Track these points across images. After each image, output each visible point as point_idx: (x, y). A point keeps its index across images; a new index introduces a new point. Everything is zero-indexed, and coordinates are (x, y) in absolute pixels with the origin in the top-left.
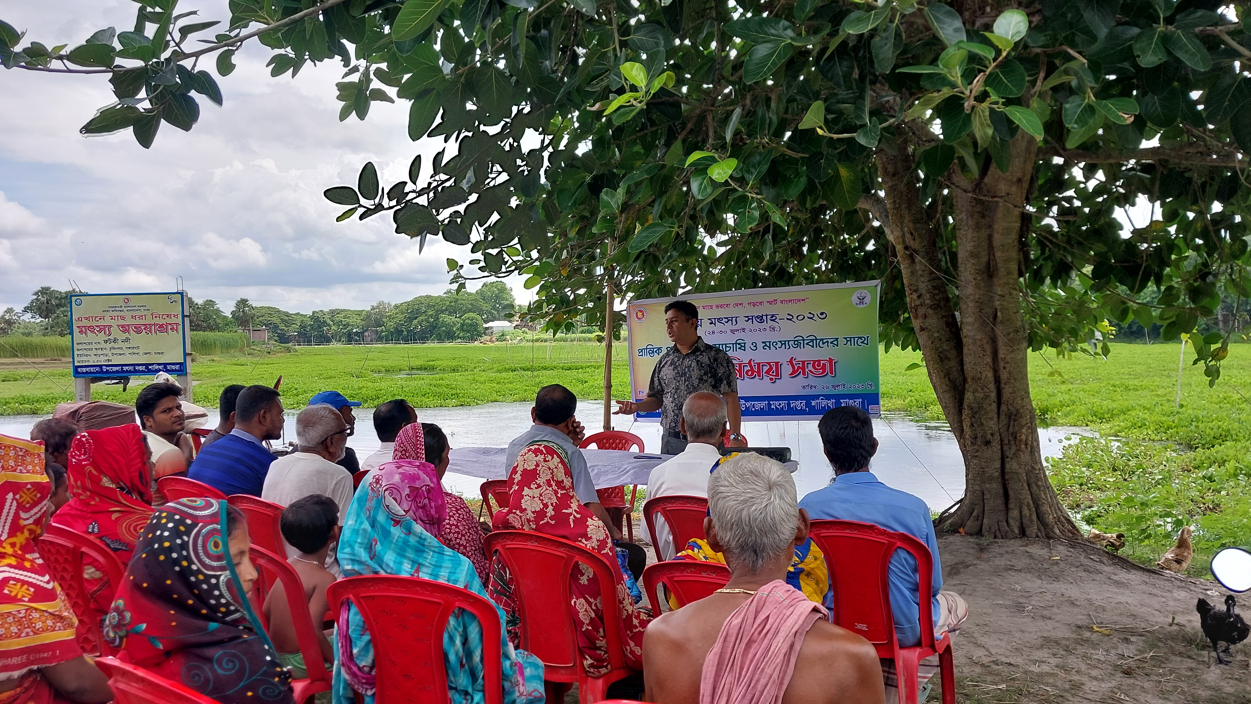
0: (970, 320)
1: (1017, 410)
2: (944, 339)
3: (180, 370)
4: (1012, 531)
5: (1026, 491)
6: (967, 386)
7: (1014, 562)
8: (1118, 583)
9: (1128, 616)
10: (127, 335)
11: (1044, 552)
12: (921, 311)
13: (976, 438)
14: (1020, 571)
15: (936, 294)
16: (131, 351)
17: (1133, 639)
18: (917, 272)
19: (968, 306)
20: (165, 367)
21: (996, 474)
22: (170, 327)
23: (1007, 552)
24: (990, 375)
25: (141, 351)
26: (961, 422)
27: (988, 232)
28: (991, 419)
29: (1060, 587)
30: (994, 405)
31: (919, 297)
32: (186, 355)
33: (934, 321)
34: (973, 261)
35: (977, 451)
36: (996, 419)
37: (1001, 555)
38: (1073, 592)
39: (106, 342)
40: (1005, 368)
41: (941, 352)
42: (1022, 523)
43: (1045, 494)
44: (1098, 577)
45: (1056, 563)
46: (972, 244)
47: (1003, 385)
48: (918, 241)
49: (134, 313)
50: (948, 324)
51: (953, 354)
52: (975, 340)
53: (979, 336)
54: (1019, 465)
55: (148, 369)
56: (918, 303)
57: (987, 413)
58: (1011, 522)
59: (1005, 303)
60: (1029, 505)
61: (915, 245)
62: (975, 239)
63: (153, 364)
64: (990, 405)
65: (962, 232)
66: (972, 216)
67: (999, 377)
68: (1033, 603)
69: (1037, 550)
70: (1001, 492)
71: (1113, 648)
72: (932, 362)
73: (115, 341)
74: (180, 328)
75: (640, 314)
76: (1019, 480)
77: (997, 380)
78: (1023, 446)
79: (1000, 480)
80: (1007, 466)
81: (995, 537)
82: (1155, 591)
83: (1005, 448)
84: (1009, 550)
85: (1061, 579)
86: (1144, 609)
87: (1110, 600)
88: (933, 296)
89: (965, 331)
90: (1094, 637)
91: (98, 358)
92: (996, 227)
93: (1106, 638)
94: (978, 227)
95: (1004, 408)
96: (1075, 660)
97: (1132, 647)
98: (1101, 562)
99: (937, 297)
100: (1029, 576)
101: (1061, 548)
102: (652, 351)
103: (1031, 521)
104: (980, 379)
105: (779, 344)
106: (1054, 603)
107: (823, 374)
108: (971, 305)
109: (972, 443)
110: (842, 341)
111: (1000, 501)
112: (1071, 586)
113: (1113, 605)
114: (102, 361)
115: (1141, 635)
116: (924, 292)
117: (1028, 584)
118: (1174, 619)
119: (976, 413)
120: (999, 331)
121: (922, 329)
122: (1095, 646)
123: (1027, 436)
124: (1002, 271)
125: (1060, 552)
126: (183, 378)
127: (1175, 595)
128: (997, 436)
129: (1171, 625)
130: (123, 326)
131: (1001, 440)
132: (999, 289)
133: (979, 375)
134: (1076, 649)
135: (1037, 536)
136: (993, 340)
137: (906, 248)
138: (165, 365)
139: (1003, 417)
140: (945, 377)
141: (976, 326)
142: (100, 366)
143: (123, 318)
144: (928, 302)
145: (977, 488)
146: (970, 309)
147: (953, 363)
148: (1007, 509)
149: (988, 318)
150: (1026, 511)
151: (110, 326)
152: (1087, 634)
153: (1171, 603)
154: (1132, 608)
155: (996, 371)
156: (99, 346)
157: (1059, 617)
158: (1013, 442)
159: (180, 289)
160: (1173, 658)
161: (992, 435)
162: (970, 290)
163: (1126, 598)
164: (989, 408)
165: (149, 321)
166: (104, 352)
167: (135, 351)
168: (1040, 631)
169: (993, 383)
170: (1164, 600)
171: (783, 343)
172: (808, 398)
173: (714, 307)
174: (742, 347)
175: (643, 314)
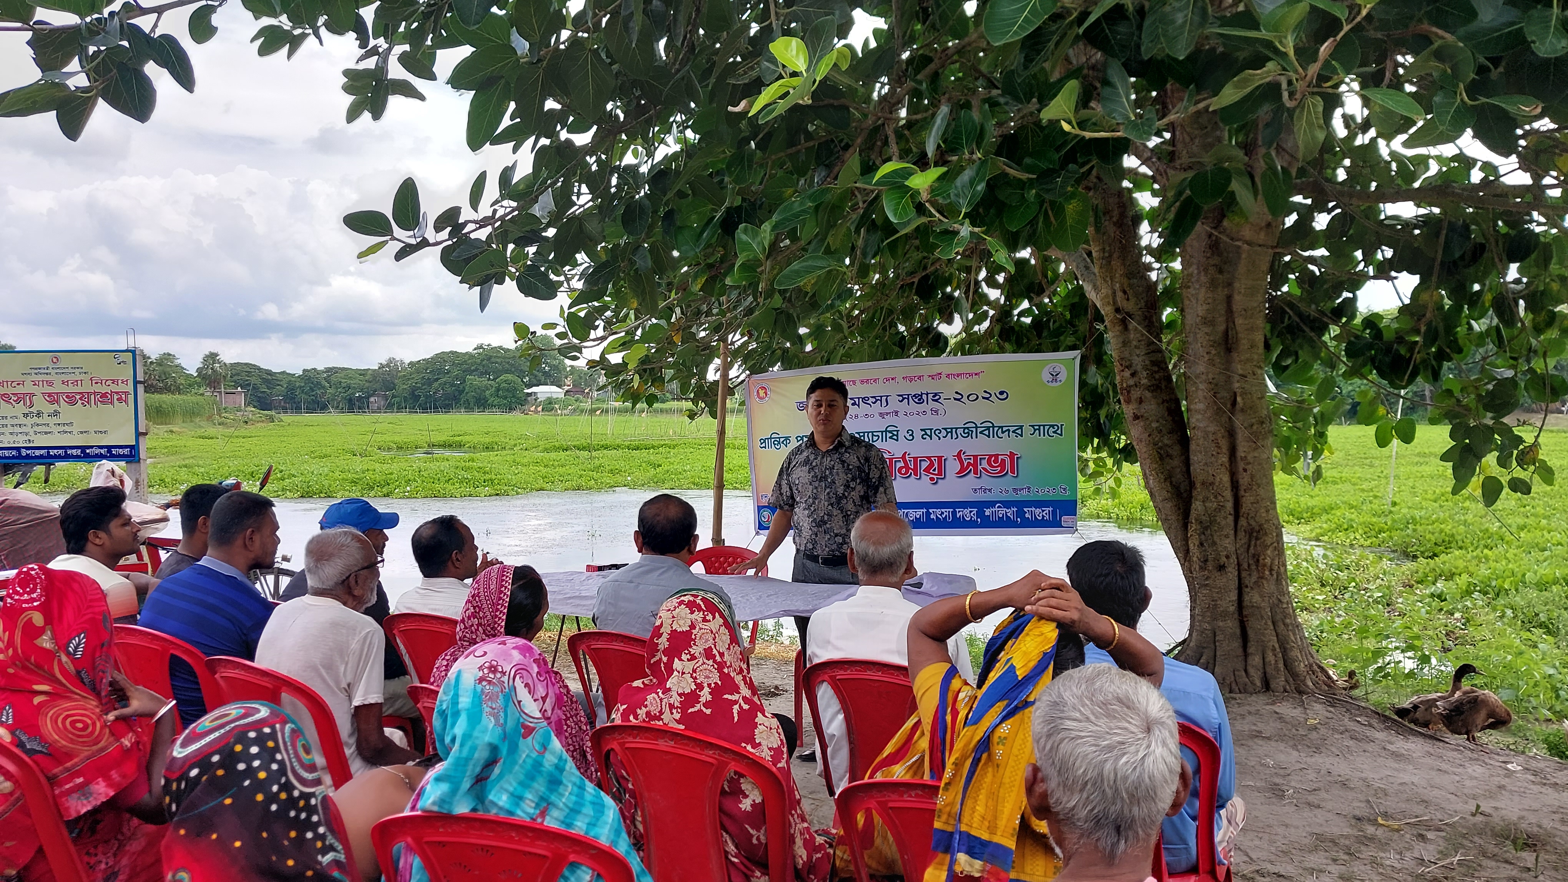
0: (1201, 406)
1: (1261, 525)
2: (1164, 431)
3: (131, 455)
4: (1253, 683)
5: (1270, 631)
6: (1194, 493)
7: (1261, 726)
8: (1397, 756)
9: (1418, 803)
10: (55, 407)
11: (1297, 712)
12: (1136, 394)
13: (1206, 561)
14: (1269, 738)
15: (1156, 372)
16: (61, 428)
17: (1430, 835)
18: (1129, 342)
19: (1197, 389)
20: (109, 451)
21: (1232, 609)
22: (116, 397)
23: (1250, 713)
24: (1226, 478)
25: (75, 429)
26: (1186, 539)
27: (1226, 291)
28: (1227, 536)
29: (1323, 761)
30: (1231, 519)
31: (1133, 375)
32: (139, 435)
33: (1152, 407)
34: (1206, 330)
35: (1207, 578)
36: (1232, 537)
37: (1243, 716)
38: (1341, 768)
39: (26, 415)
40: (1245, 470)
41: (1161, 448)
42: (1265, 673)
43: (1294, 634)
44: (1370, 747)
45: (1315, 728)
46: (1205, 307)
47: (1242, 493)
48: (1133, 300)
49: (65, 378)
50: (1170, 411)
51: (1176, 450)
52: (1207, 433)
53: (1212, 428)
54: (1262, 596)
55: (86, 454)
56: (1131, 382)
57: (1221, 529)
58: (1252, 671)
59: (1247, 386)
60: (1274, 650)
61: (1129, 306)
62: (1210, 301)
63: (92, 447)
64: (1225, 518)
65: (1191, 290)
66: (1206, 270)
67: (1237, 482)
68: (1293, 784)
69: (1288, 709)
70: (1238, 631)
71: (1409, 849)
72: (1148, 461)
73: (39, 414)
74: (131, 398)
75: (762, 393)
76: (1262, 617)
77: (1235, 486)
78: (1267, 573)
79: (1236, 616)
80: (1246, 598)
81: (1231, 692)
82: (1444, 766)
83: (1244, 574)
84: (1252, 709)
85: (1323, 750)
86: (1436, 792)
87: (1391, 780)
88: (1151, 376)
89: (1193, 420)
90: (1380, 832)
91: (15, 438)
92: (1237, 285)
93: (1396, 836)
94: (1213, 285)
95: (1243, 522)
96: (1362, 868)
97: (1431, 847)
98: (1370, 725)
99: (1157, 376)
100: (1282, 746)
101: (1318, 707)
102: (777, 441)
103: (1277, 669)
104: (1212, 484)
105: (944, 433)
106: (1321, 785)
107: (1002, 474)
108: (1201, 386)
109: (1201, 568)
110: (1029, 430)
111: (1237, 644)
112: (1337, 759)
113: (1395, 786)
114: (20, 441)
115: (1439, 830)
116: (1139, 368)
117: (1282, 757)
118: (1478, 807)
119: (1206, 528)
120: (1239, 421)
121: (1136, 417)
122: (1383, 846)
123: (1273, 560)
124: (1244, 344)
125: (1318, 712)
126: (134, 466)
127: (1470, 770)
128: (1233, 559)
129: (1474, 815)
130: (50, 395)
131: (1239, 564)
132: (1239, 367)
133: (1211, 479)
134: (1360, 852)
135: (1285, 691)
136: (1231, 434)
137: (1117, 310)
138: (109, 448)
139: (1241, 534)
140: (1165, 480)
141: (1209, 414)
142: (18, 449)
143: (50, 384)
144: (1144, 381)
145: (1206, 626)
146: (1200, 393)
147: (1176, 462)
148: (1246, 655)
149: (1225, 405)
150: (1270, 658)
151: (32, 395)
152: (1370, 830)
153: (1468, 783)
154: (1420, 790)
155: (1233, 475)
156: (16, 421)
157: (1329, 805)
158: (1253, 567)
159: (131, 345)
160: (1486, 862)
161: (1227, 557)
162: (1201, 368)
163: (1410, 776)
164: (1224, 522)
165: (87, 388)
166: (24, 429)
167: (66, 428)
168: (1309, 826)
169: (1229, 489)
170: (1457, 778)
171: (949, 431)
172: (980, 505)
173: (858, 383)
174: (894, 437)
175: (766, 392)
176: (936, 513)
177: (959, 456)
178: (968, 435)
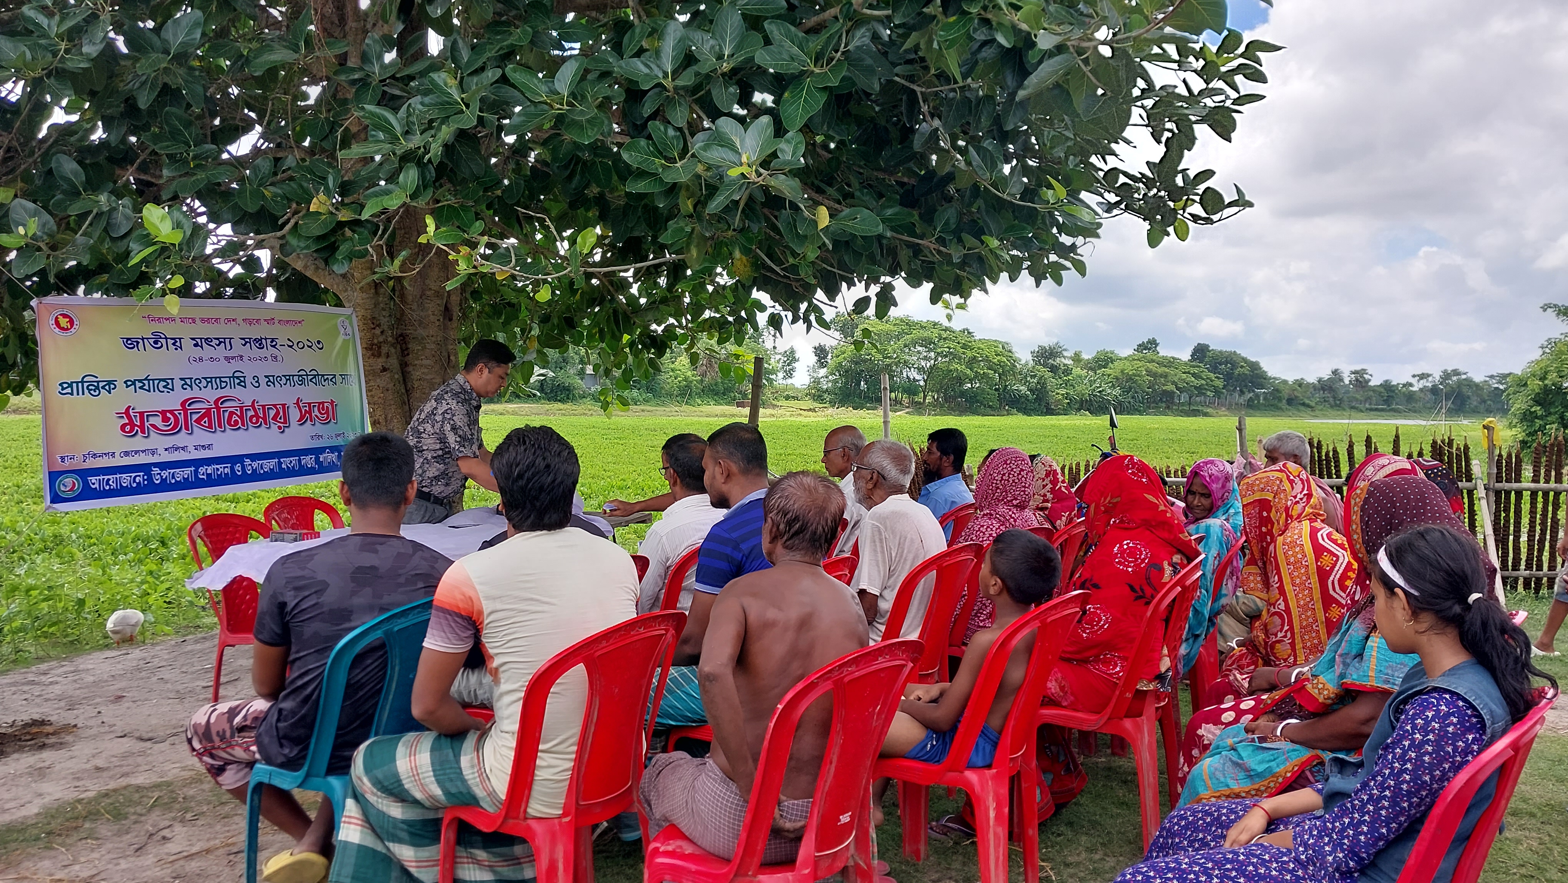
31: (382, 332)
33: (393, 361)
102: (93, 386)
107: (328, 420)
110: (339, 379)
171: (288, 378)
172: (316, 452)
173: (198, 321)
174: (242, 383)
175: (71, 322)
176: (286, 462)
177: (297, 403)
178: (302, 382)
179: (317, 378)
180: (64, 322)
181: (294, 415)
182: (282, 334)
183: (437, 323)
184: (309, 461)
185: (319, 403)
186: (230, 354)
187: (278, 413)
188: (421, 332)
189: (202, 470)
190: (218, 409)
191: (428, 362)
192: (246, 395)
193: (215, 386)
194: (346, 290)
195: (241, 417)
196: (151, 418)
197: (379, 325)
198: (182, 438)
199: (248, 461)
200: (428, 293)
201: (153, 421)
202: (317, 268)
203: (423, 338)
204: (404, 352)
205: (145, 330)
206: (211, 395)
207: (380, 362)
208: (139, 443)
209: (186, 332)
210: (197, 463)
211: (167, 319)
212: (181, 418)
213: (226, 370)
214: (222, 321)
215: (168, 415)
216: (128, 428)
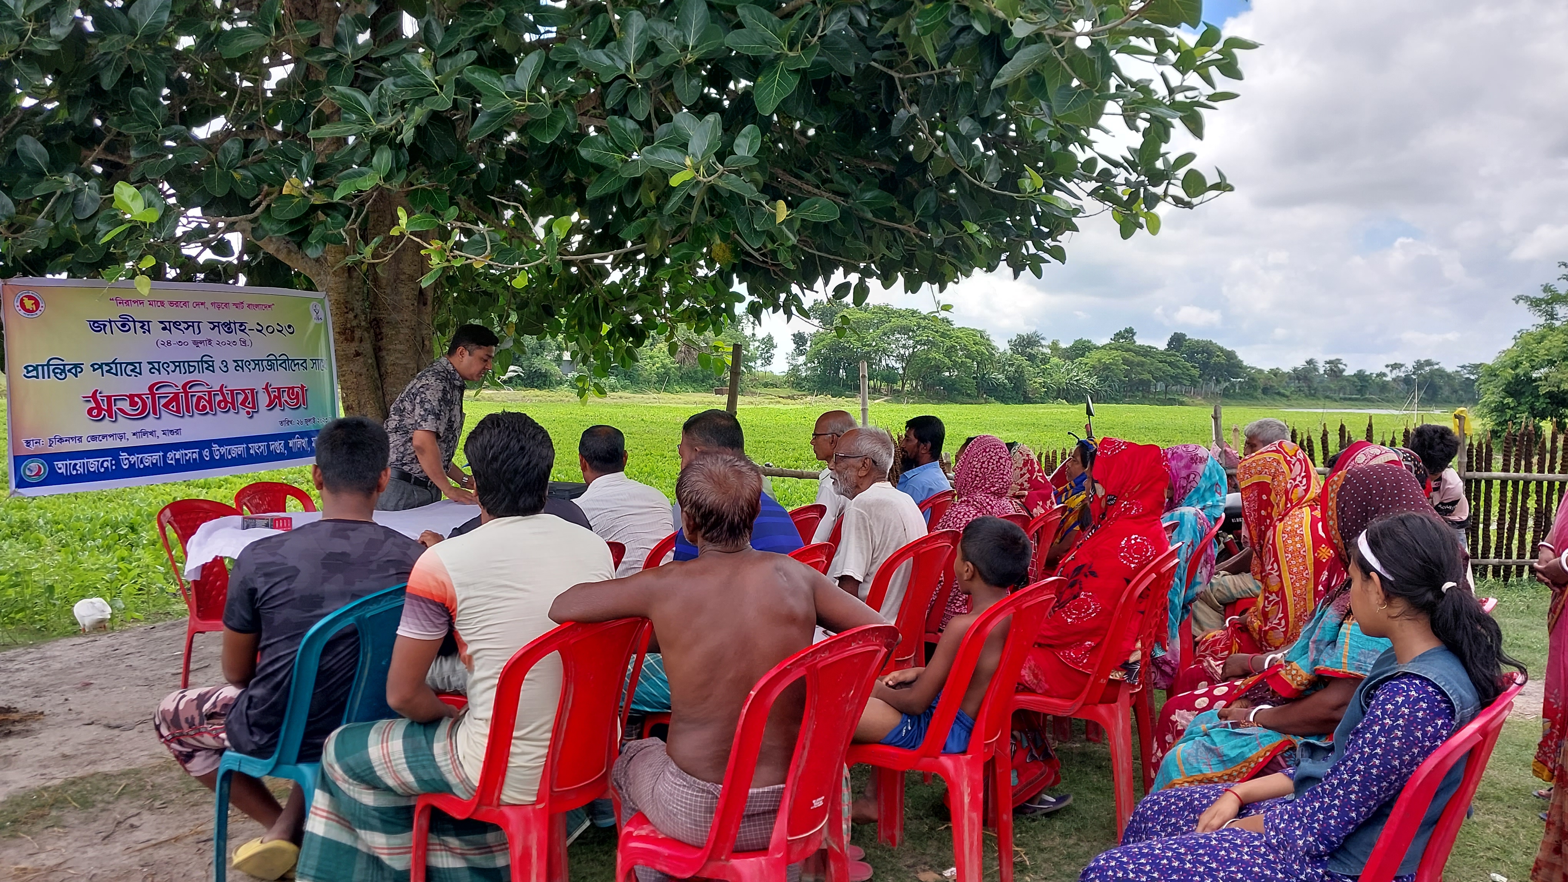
31: (355, 317)
33: (366, 346)
56: (354, 323)
102: (60, 369)
110: (310, 364)
116: (359, 311)
171: (257, 362)
172: (286, 437)
173: (166, 304)
174: (211, 367)
175: (37, 304)
176: (254, 448)
177: (266, 388)
178: (271, 367)
179: (287, 363)
180: (29, 304)
181: (263, 400)
182: (251, 318)
183: (412, 308)
184: (277, 446)
185: (289, 388)
186: (199, 338)
187: (246, 398)
188: (395, 316)
189: (170, 455)
190: (186, 393)
191: (401, 347)
192: (214, 380)
193: (183, 371)
194: (319, 274)
195: (209, 402)
196: (118, 403)
197: (352, 310)
198: (150, 423)
199: (216, 447)
200: (403, 277)
201: (120, 404)
202: (290, 251)
203: (397, 323)
204: (378, 336)
205: (113, 312)
206: (179, 379)
207: (353, 347)
208: (106, 427)
209: (154, 315)
210: (165, 448)
211: (135, 302)
212: (149, 402)
213: (196, 354)
214: (191, 304)
215: (136, 399)
216: (95, 412)
